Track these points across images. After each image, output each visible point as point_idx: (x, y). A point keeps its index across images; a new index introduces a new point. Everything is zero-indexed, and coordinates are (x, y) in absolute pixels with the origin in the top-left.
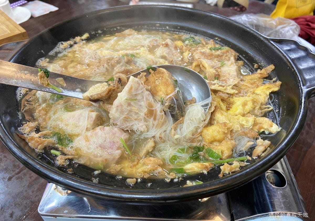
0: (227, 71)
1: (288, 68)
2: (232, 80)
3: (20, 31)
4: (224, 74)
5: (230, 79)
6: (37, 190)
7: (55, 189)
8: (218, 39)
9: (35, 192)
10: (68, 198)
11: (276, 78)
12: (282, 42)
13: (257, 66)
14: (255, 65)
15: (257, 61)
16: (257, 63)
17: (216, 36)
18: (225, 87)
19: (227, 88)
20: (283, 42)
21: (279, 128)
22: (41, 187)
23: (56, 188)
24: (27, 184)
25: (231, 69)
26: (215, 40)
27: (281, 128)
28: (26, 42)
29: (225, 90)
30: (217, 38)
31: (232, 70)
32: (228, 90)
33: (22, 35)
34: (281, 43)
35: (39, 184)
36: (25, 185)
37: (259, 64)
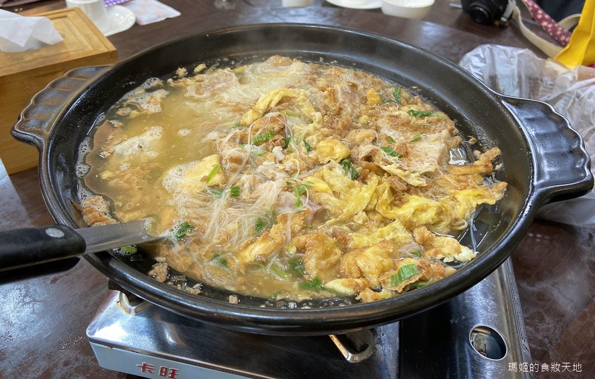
0: (425, 150)
1: (522, 149)
2: (427, 164)
3: (107, 48)
4: (418, 153)
5: (424, 162)
6: (93, 304)
7: (118, 302)
8: (417, 88)
9: (89, 308)
10: (135, 318)
11: (501, 165)
12: (522, 104)
13: (474, 141)
14: (471, 138)
15: (476, 133)
16: (476, 136)
17: (415, 84)
18: (407, 172)
19: (409, 175)
20: (524, 105)
21: (473, 253)
22: (99, 300)
23: (119, 300)
24: (79, 293)
25: (432, 148)
26: (412, 89)
27: (477, 252)
28: (109, 69)
29: (406, 176)
30: (415, 87)
31: (434, 150)
32: (410, 178)
33: (110, 55)
34: (520, 106)
35: (97, 295)
36: (76, 294)
37: (479, 139)
